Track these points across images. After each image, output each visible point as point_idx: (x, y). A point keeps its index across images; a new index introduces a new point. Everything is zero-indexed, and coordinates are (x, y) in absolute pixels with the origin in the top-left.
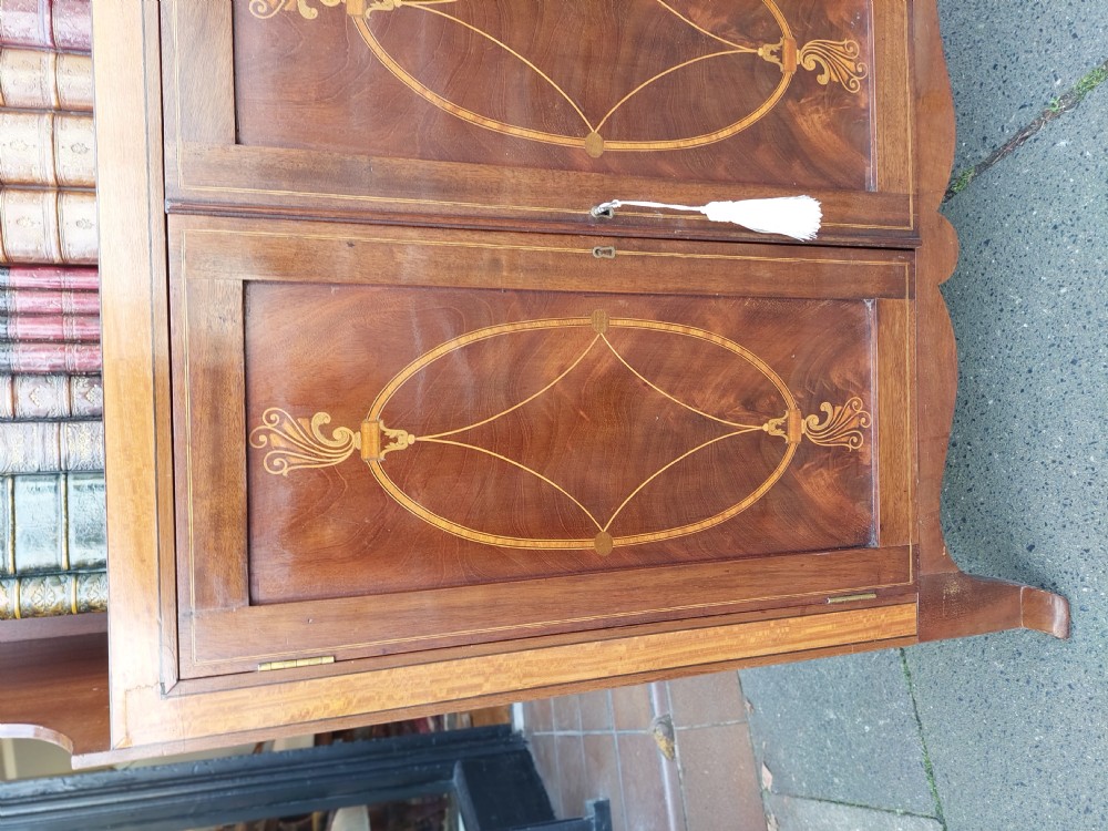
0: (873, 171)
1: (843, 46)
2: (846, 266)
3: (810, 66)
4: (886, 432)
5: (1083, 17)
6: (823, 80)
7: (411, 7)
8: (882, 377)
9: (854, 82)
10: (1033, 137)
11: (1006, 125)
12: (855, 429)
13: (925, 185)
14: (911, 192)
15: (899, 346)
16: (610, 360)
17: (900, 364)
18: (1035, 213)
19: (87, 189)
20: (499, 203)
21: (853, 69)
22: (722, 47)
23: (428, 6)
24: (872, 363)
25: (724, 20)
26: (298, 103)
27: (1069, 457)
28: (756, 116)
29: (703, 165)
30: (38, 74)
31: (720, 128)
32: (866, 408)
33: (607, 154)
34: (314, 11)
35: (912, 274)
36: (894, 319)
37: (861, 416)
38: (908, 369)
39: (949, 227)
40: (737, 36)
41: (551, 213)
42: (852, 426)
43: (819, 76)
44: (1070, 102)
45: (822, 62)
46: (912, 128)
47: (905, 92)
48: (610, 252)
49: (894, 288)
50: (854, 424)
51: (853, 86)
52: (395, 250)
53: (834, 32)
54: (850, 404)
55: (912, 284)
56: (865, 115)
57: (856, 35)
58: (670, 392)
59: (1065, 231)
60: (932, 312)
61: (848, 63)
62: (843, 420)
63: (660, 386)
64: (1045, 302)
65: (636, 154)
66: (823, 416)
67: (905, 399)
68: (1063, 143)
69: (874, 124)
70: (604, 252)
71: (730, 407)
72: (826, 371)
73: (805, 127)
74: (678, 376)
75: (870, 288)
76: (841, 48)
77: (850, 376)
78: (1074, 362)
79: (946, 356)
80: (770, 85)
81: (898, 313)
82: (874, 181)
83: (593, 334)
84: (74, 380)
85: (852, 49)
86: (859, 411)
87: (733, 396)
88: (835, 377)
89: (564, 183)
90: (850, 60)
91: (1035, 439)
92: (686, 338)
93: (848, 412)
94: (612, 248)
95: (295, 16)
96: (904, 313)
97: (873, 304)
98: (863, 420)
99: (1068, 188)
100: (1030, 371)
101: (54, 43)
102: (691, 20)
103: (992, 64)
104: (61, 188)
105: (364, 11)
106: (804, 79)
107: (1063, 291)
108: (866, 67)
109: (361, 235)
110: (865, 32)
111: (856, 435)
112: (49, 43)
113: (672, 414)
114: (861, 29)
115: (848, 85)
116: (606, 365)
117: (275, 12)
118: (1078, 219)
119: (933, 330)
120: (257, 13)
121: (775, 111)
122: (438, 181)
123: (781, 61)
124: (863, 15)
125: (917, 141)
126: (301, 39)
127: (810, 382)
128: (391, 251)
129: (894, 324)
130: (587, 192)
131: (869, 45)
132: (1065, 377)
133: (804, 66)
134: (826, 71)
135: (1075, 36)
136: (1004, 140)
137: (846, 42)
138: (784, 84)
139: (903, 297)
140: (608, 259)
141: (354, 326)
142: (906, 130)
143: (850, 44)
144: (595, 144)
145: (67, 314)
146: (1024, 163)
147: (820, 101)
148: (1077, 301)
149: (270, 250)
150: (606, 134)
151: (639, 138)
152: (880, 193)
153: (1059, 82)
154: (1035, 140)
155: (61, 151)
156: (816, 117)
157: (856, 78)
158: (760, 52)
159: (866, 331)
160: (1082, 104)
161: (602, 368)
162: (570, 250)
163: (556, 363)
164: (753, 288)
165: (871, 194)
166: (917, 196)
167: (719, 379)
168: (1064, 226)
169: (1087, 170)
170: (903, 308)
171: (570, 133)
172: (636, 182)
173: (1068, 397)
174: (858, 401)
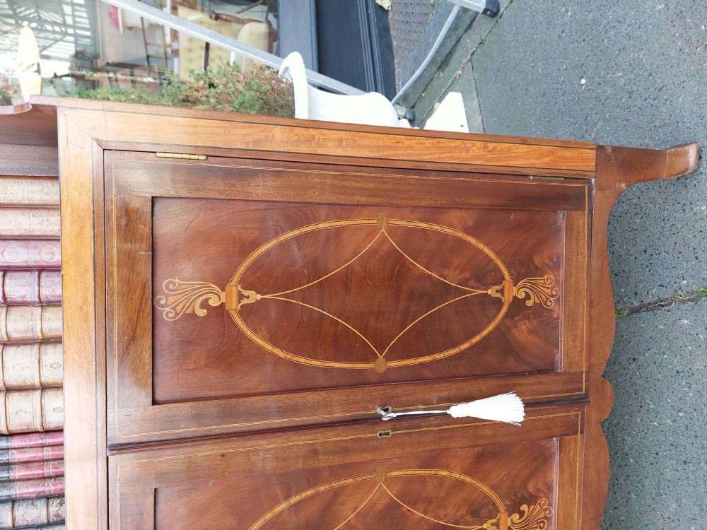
0: (560, 357)
1: (544, 280)
2: (540, 420)
3: (522, 295)
4: (562, 520)
5: (703, 249)
6: (530, 303)
7: (268, 299)
8: (561, 486)
9: (550, 301)
10: (666, 308)
11: (650, 292)
12: (542, 518)
13: (594, 361)
14: (584, 370)
15: (572, 465)
16: (387, 498)
17: (572, 477)
18: (665, 357)
19: (58, 387)
20: (318, 415)
21: (550, 294)
22: (465, 292)
23: (278, 296)
24: (555, 477)
25: (467, 275)
26: (192, 370)
27: (678, 520)
28: (485, 332)
29: (450, 368)
30: (31, 323)
31: (462, 343)
32: (550, 504)
33: (388, 370)
34: (205, 311)
35: (583, 419)
36: (570, 448)
37: (546, 510)
38: (577, 479)
39: (608, 385)
40: (476, 284)
41: (351, 416)
42: (540, 517)
43: (527, 302)
44: (691, 297)
45: (529, 292)
46: (587, 329)
47: (584, 306)
48: (388, 434)
49: (571, 429)
50: (542, 515)
51: (549, 304)
52: (251, 454)
53: (538, 272)
54: (540, 504)
55: (582, 424)
56: (557, 321)
57: (553, 272)
58: (425, 513)
59: (684, 378)
60: (595, 440)
61: (546, 290)
62: (535, 514)
63: (418, 510)
64: (669, 415)
65: (407, 367)
66: (522, 514)
67: (575, 498)
68: (686, 322)
69: (562, 329)
70: (385, 434)
71: (463, 516)
72: (524, 485)
73: (517, 334)
74: (430, 502)
75: (555, 431)
76: (542, 282)
77: (540, 486)
78: (685, 462)
79: (602, 466)
80: (495, 312)
81: (573, 444)
82: (561, 364)
83: (376, 484)
84: (50, 502)
85: (549, 281)
86: (545, 507)
87: (465, 509)
88: (531, 488)
89: (360, 396)
90: (548, 288)
91: (658, 498)
92: (435, 477)
93: (538, 508)
94: (390, 431)
95: (193, 315)
96: (577, 444)
97: (557, 440)
98: (548, 512)
99: (687, 351)
100: (657, 454)
101: (40, 299)
102: (445, 279)
103: (644, 248)
104: (44, 388)
105: (237, 305)
106: (517, 304)
107: (681, 414)
108: (558, 291)
109: (229, 448)
110: (559, 268)
111: (543, 522)
112: (37, 300)
113: (425, 526)
114: (557, 266)
115: (546, 304)
116: (385, 502)
117: (179, 316)
118: (693, 374)
119: (595, 451)
120: (169, 318)
121: (497, 328)
122: (281, 407)
123: (503, 296)
124: (558, 257)
125: (589, 336)
126: (196, 330)
127: (515, 493)
128: (249, 456)
129: (570, 452)
130: (375, 399)
131: (561, 276)
132: (679, 469)
133: (518, 296)
134: (532, 297)
135: (697, 258)
136: (648, 301)
137: (546, 277)
138: (504, 309)
139: (576, 433)
140: (387, 438)
141: (223, 502)
142: (583, 330)
143: (549, 277)
144: (381, 364)
145: (46, 461)
146: (661, 321)
147: (527, 318)
148: (689, 426)
149: (172, 468)
150: (389, 358)
151: (409, 357)
152: (564, 373)
153: (685, 282)
154: (668, 311)
155: (44, 368)
156: (524, 327)
157: (551, 299)
158: (490, 292)
159: (551, 456)
160: (699, 303)
161: (381, 505)
162: (362, 436)
163: (351, 506)
164: (480, 442)
165: (558, 374)
166: (587, 372)
167: (457, 500)
168: (683, 374)
169: (700, 346)
170: (576, 441)
171: (366, 360)
172: (406, 388)
173: (680, 483)
174: (545, 501)
